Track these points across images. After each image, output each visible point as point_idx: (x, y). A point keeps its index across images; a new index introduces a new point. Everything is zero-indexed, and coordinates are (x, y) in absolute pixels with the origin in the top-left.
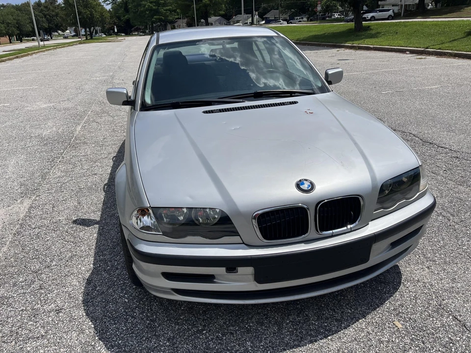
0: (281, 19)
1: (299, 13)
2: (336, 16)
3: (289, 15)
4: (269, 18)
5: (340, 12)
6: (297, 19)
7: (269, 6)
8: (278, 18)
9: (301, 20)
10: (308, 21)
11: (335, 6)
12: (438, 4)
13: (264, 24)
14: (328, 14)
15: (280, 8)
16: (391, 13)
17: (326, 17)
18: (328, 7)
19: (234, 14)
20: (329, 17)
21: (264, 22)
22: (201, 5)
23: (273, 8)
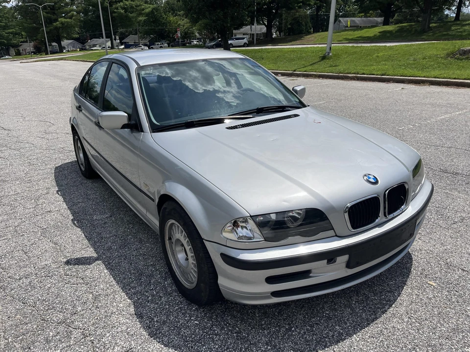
0: (141, 44)
1: (159, 39)
2: (195, 42)
3: (148, 40)
4: (128, 43)
5: (198, 39)
6: (158, 44)
7: (127, 31)
8: (137, 43)
9: (162, 45)
10: (169, 46)
11: (193, 33)
12: (281, 33)
13: (123, 48)
14: (187, 40)
15: (138, 33)
16: (245, 41)
17: (186, 43)
18: (186, 33)
19: (89, 38)
20: (188, 43)
21: (123, 47)
22: (52, 28)
23: (131, 33)
